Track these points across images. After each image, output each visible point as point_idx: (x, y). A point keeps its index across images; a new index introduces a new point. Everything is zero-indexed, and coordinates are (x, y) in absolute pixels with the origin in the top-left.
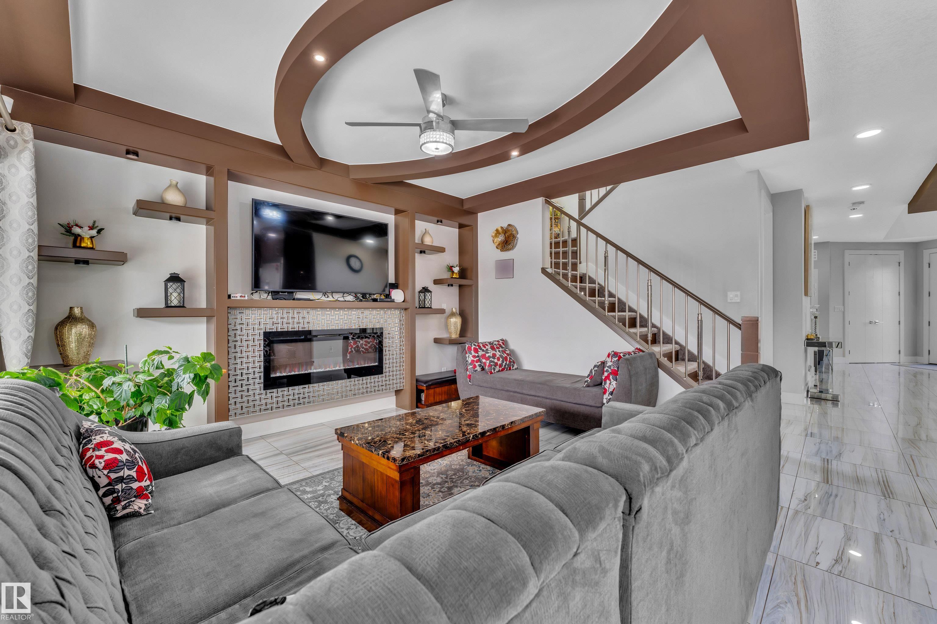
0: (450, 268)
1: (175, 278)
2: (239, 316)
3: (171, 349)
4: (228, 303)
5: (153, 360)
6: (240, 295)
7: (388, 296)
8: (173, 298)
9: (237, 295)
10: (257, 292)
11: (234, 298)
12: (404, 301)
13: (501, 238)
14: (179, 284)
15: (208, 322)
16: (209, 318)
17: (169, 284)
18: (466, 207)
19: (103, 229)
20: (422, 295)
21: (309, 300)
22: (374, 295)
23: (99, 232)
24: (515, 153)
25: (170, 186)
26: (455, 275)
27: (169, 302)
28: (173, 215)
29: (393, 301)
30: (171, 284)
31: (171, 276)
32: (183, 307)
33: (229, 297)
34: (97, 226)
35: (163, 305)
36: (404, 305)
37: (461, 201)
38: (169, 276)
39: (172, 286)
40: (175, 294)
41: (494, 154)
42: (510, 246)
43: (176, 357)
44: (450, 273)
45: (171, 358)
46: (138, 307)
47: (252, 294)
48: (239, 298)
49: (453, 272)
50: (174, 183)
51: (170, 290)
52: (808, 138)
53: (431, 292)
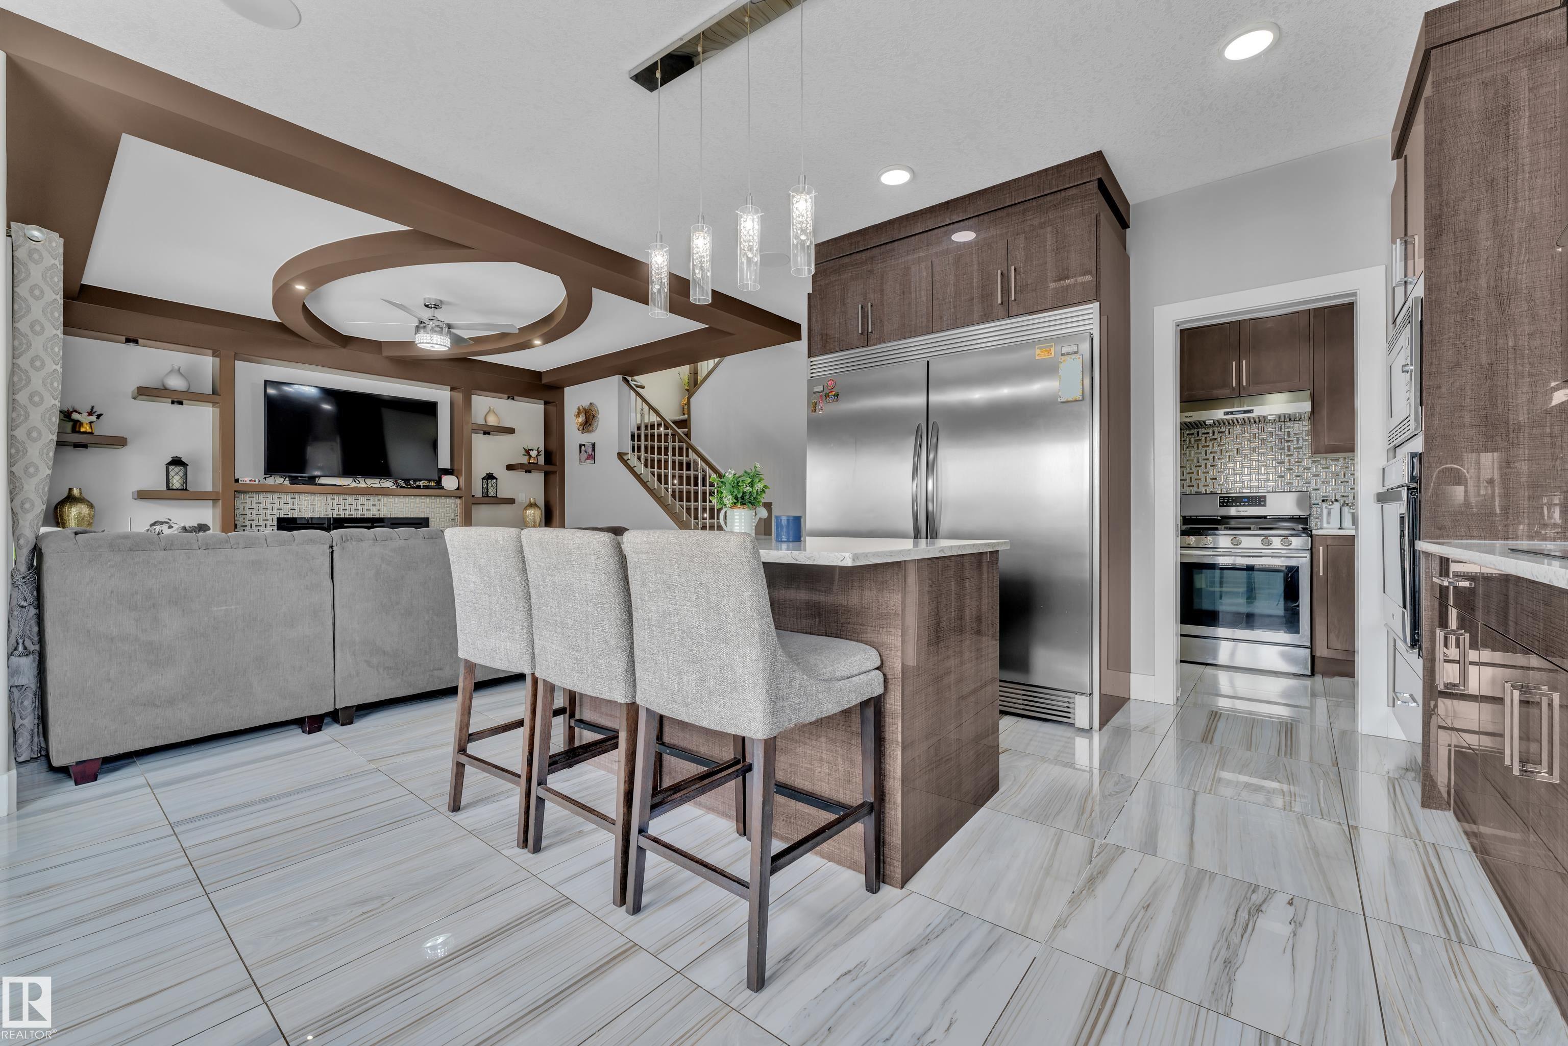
0: (527, 452)
1: (177, 462)
2: (249, 501)
3: (170, 520)
4: (236, 487)
5: (155, 529)
6: (250, 479)
7: (439, 482)
8: (175, 481)
9: (246, 479)
10: (271, 476)
11: (242, 482)
12: (458, 489)
13: (581, 419)
14: (181, 468)
15: (214, 506)
16: (215, 501)
17: (171, 468)
18: (545, 380)
19: (102, 415)
20: (485, 481)
21: (335, 485)
22: (420, 480)
23: (99, 416)
24: (537, 342)
25: (172, 371)
26: (532, 459)
27: (171, 485)
28: (175, 400)
29: (442, 488)
30: (173, 467)
31: (172, 460)
32: (186, 489)
33: (237, 481)
34: (96, 412)
35: (164, 488)
36: (459, 493)
37: (538, 375)
38: (171, 459)
39: (174, 470)
40: (177, 478)
41: (517, 342)
42: (591, 429)
43: (175, 527)
44: (527, 457)
45: (171, 527)
46: (139, 489)
47: (265, 478)
48: (248, 482)
49: (530, 456)
50: (176, 367)
51: (172, 473)
52: (801, 340)
53: (497, 479)
